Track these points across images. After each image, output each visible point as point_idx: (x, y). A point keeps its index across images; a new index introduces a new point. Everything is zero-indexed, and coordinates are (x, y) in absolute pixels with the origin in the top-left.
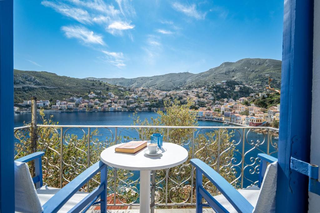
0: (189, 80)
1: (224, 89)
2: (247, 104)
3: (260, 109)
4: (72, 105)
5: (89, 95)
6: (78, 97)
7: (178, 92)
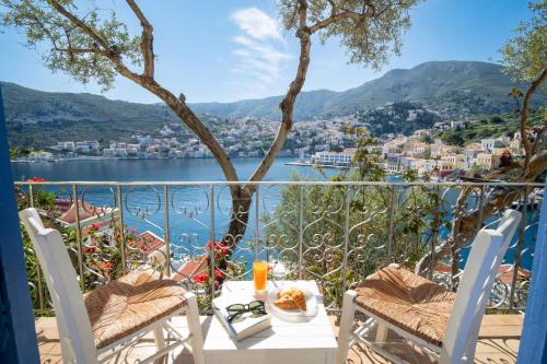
0: (327, 104)
1: (390, 118)
2: (428, 140)
3: (450, 148)
4: (135, 148)
5: (162, 132)
6: (145, 135)
7: (309, 123)
